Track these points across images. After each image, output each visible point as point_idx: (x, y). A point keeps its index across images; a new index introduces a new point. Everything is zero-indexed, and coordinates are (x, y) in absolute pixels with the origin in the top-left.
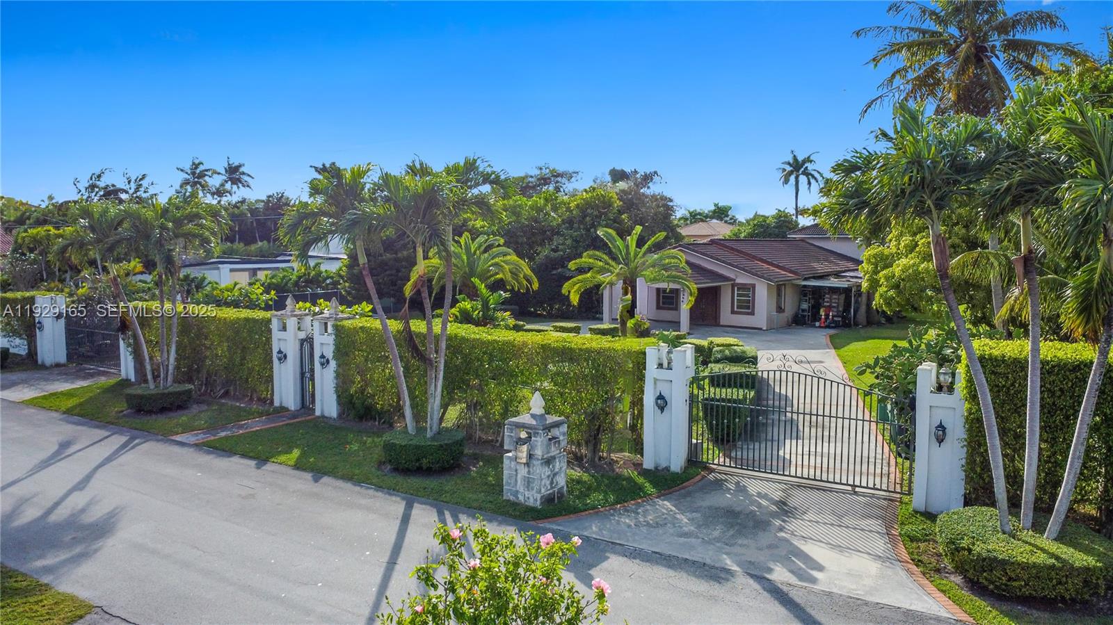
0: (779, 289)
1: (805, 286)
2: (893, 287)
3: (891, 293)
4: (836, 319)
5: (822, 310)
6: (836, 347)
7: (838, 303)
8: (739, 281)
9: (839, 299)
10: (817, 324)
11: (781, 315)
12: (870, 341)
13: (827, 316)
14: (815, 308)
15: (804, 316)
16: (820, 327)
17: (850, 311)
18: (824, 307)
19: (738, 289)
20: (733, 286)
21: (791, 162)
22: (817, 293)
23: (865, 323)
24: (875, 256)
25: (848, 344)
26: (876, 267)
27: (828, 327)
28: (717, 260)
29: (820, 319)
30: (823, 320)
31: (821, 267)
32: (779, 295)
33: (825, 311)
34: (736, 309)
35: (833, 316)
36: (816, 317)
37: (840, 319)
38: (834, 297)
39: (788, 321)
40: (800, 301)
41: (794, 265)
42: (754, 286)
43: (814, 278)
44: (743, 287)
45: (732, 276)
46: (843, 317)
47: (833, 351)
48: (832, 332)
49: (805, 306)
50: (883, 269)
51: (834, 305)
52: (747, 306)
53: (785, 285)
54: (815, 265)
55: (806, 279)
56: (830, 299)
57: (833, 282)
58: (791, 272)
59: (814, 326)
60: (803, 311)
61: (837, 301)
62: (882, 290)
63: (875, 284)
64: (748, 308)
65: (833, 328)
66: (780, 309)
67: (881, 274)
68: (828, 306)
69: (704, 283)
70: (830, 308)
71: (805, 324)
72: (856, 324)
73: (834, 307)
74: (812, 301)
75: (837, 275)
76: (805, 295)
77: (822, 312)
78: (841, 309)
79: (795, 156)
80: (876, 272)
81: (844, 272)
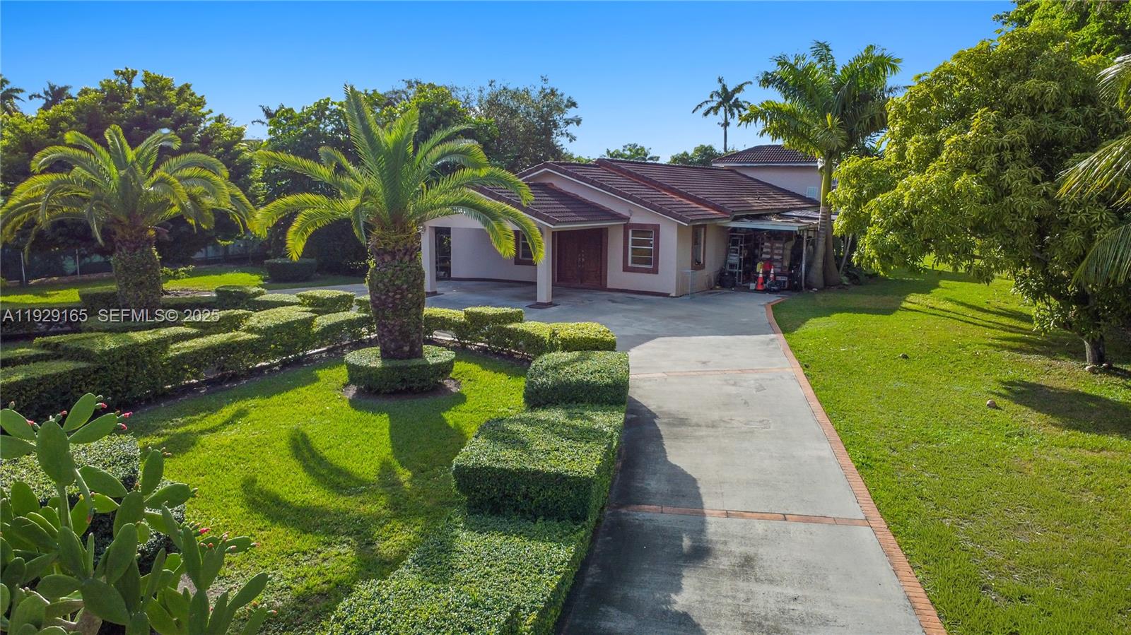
0: (696, 233)
1: (734, 230)
2: (895, 227)
3: (891, 238)
4: (779, 278)
5: (759, 265)
6: (786, 328)
7: (782, 255)
8: (635, 220)
9: (783, 249)
10: (752, 286)
11: (699, 272)
12: (836, 316)
13: (767, 273)
14: (750, 262)
15: (733, 274)
16: (756, 291)
17: (799, 266)
18: (763, 260)
19: (634, 232)
20: (626, 227)
21: (720, 91)
22: (752, 241)
23: (822, 286)
24: (856, 173)
25: (803, 322)
26: (860, 192)
27: (767, 291)
28: (601, 186)
29: (756, 278)
30: (760, 281)
31: (757, 203)
32: (696, 242)
33: (764, 267)
34: (630, 264)
35: (775, 274)
36: (750, 275)
37: (785, 279)
38: (777, 245)
39: (709, 281)
40: (728, 252)
41: (719, 199)
42: (656, 228)
43: (748, 217)
44: (641, 230)
45: (625, 213)
46: (790, 276)
47: (780, 338)
48: (774, 299)
49: (734, 259)
50: (873, 194)
51: (776, 257)
52: (647, 260)
53: (705, 226)
54: (750, 200)
55: (736, 219)
56: (772, 249)
57: (775, 224)
58: (715, 207)
59: (747, 289)
60: (732, 266)
61: (781, 252)
62: (874, 231)
63: (858, 223)
64: (648, 262)
65: (775, 292)
66: (697, 264)
67: (872, 203)
68: (768, 259)
69: (575, 222)
70: (769, 263)
71: (734, 285)
72: (809, 287)
73: (777, 260)
74: (745, 252)
75: (780, 213)
76: (735, 243)
77: (760, 269)
78: (786, 264)
79: (724, 86)
80: (859, 201)
81: (790, 210)
